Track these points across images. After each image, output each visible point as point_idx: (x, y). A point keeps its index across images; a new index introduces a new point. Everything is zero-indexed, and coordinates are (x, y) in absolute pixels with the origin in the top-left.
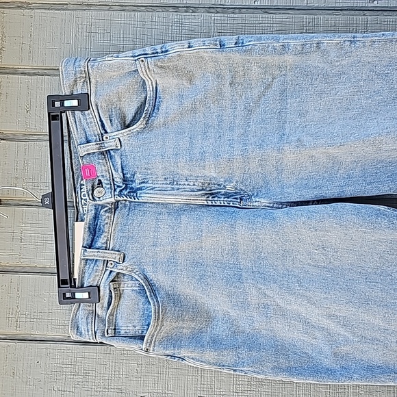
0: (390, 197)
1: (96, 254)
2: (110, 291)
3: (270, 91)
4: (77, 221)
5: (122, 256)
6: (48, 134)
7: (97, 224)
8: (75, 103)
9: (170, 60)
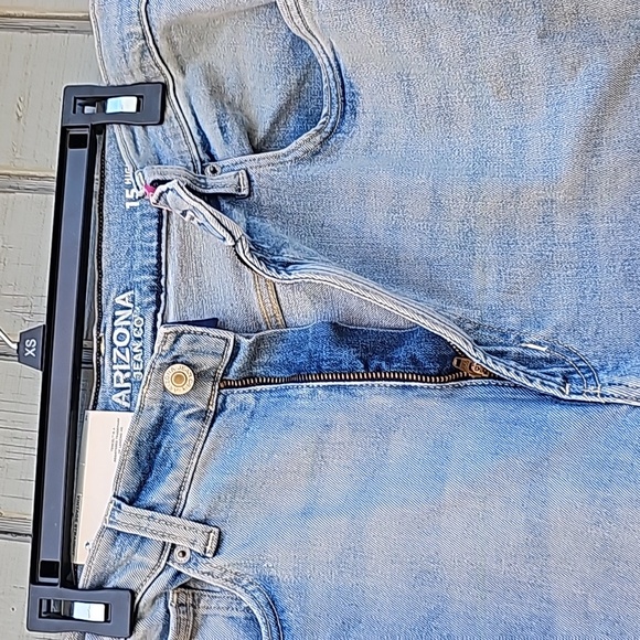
1: (144, 523)
2: (168, 611)
4: (94, 409)
5: (214, 536)
6: (55, 175)
7: (159, 446)
8: (128, 104)
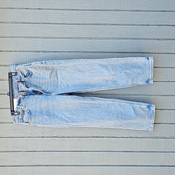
0: (78, 93)
1: (19, 107)
2: (22, 113)
3: (54, 70)
4: (14, 98)
5: (25, 107)
8: (14, 74)
9: (32, 66)
